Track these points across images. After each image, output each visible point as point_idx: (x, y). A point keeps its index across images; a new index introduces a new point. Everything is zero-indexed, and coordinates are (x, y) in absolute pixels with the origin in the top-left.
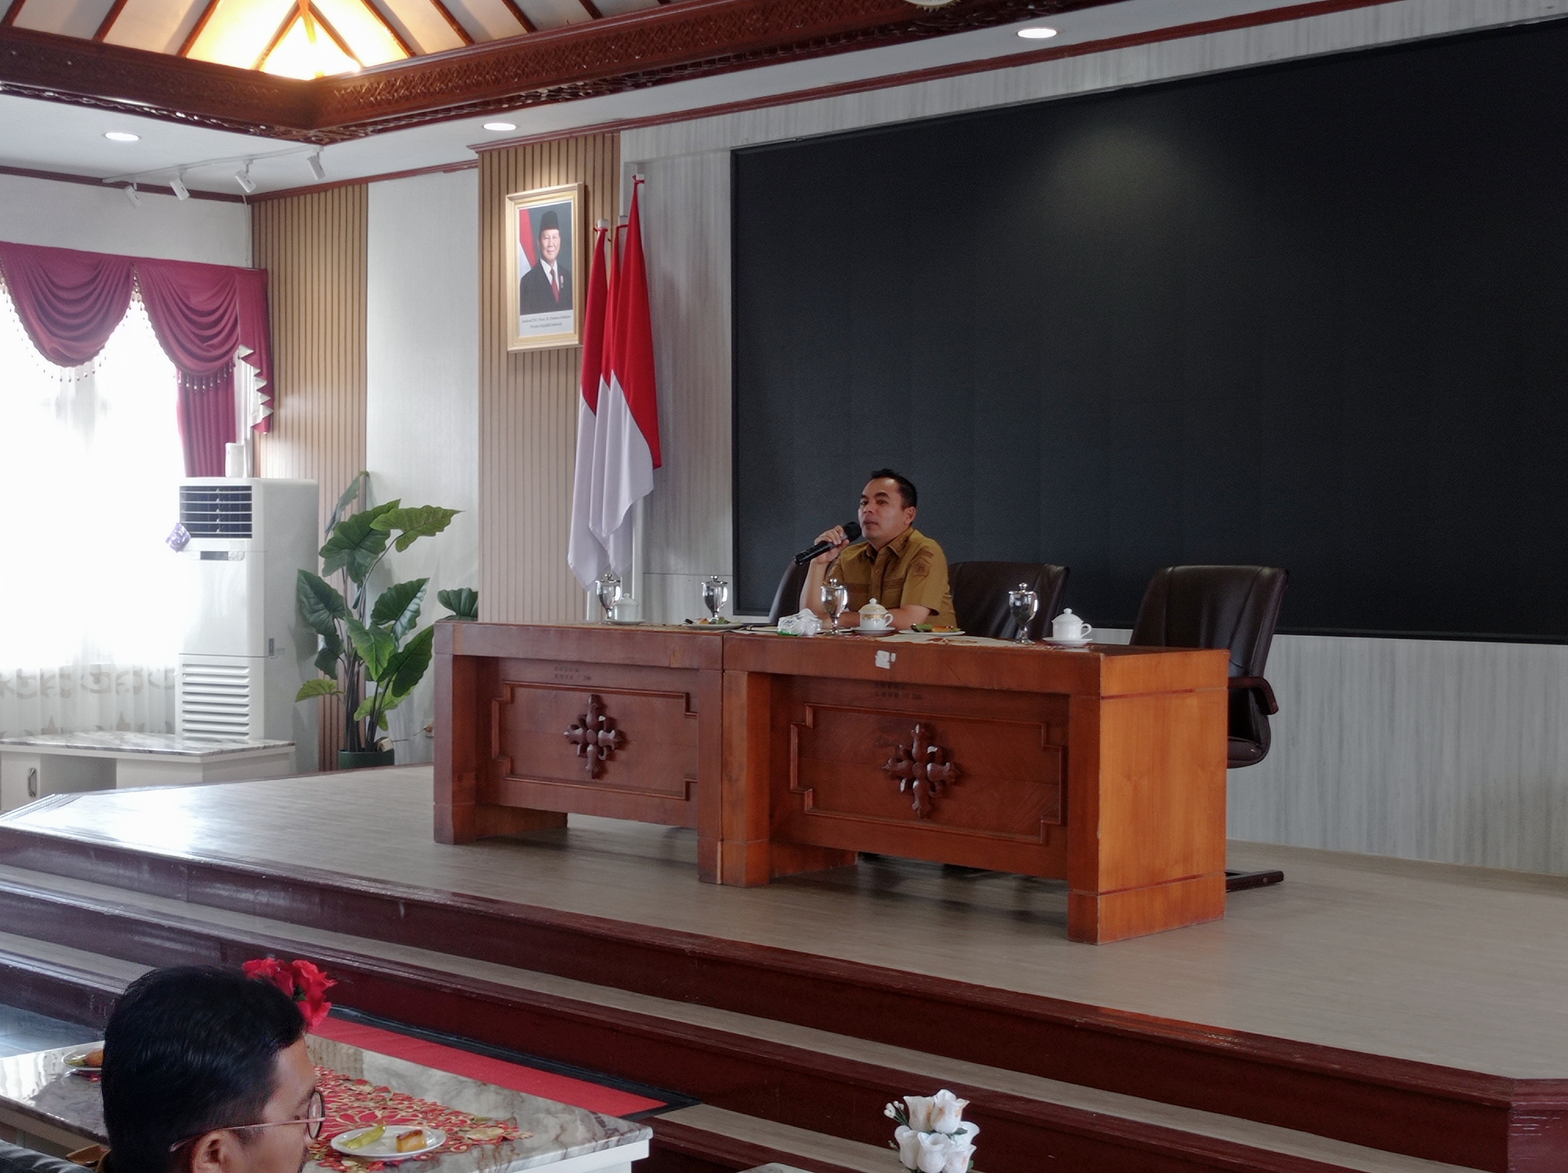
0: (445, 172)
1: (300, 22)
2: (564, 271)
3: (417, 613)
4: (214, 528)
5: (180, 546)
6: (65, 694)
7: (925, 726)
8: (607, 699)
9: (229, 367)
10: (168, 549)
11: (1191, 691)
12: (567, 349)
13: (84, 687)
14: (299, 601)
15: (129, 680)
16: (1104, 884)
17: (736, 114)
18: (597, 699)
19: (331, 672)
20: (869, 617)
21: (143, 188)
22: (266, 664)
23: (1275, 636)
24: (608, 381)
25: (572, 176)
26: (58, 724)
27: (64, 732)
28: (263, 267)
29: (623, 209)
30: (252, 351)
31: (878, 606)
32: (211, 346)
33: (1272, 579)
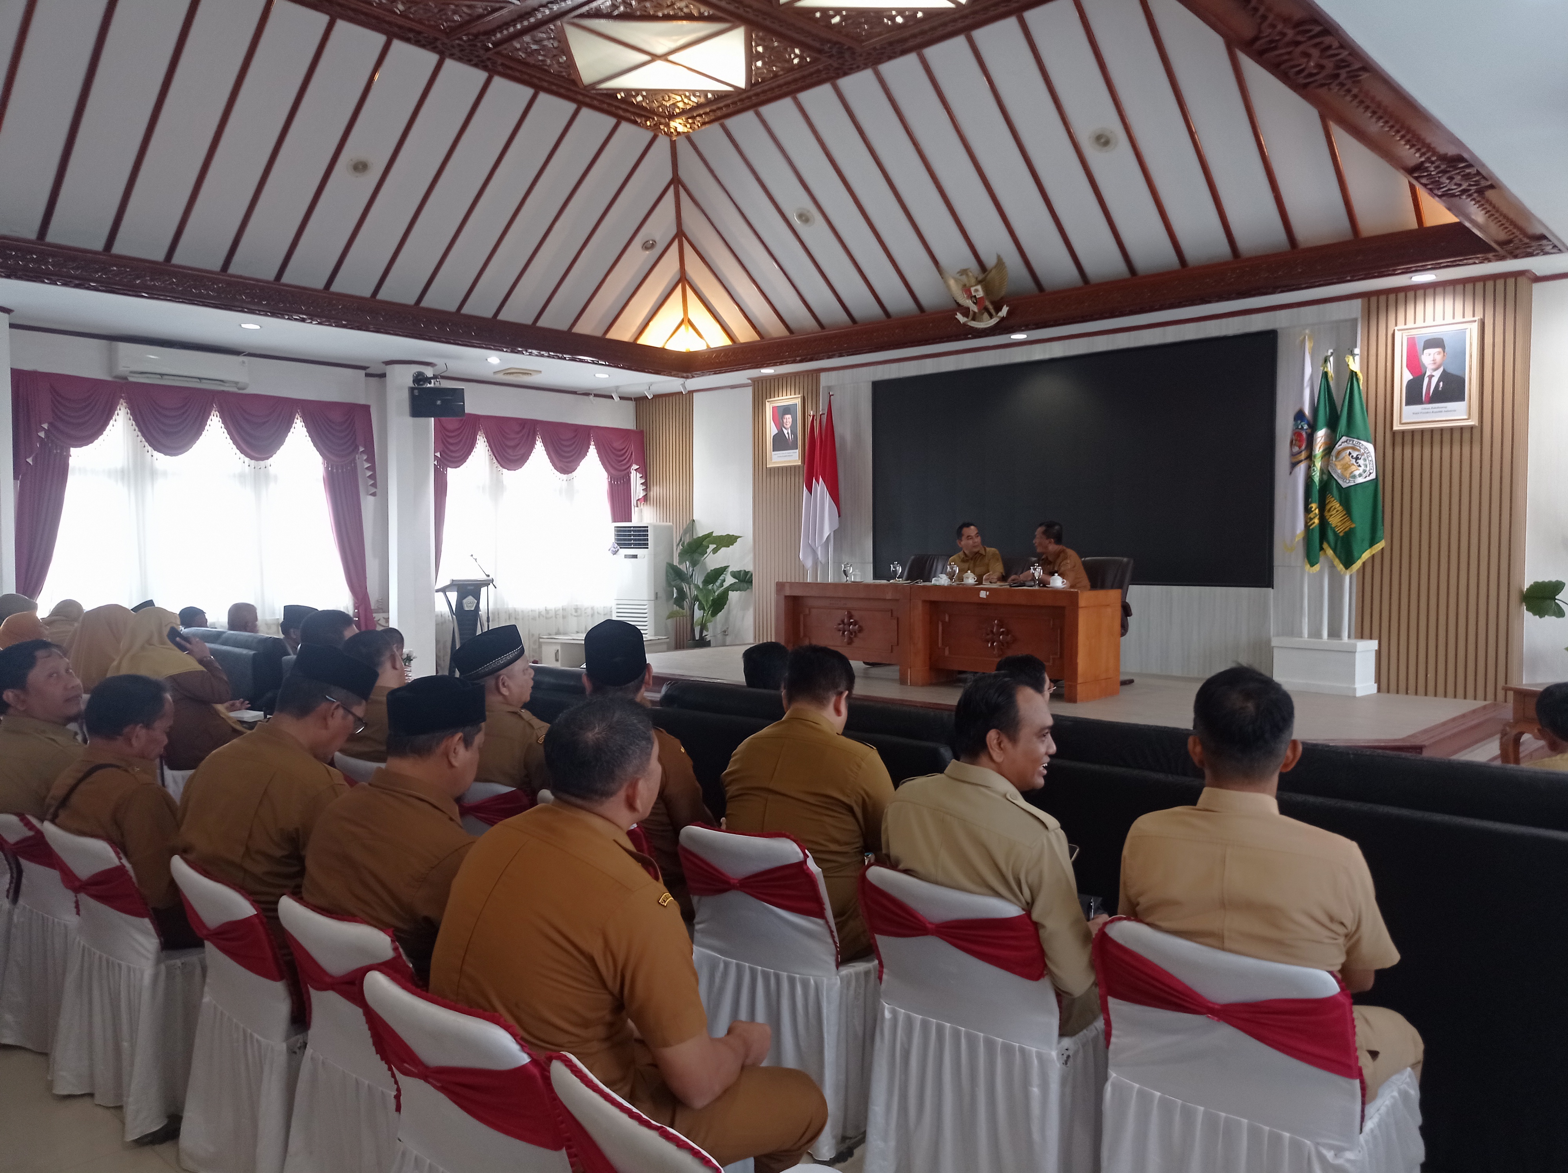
0: (731, 388)
1: (683, 326)
2: (794, 432)
3: (724, 581)
4: (631, 544)
5: (615, 553)
6: (564, 617)
7: (999, 621)
8: (853, 613)
9: (628, 475)
10: (610, 554)
11: (1108, 605)
12: (795, 467)
13: (571, 615)
14: (667, 576)
15: (589, 612)
16: (1080, 680)
17: (875, 366)
18: (849, 613)
19: (682, 607)
20: (968, 578)
21: (596, 395)
22: (655, 603)
23: (1130, 586)
24: (818, 481)
25: (797, 392)
26: (561, 630)
27: (565, 634)
28: (641, 429)
29: (822, 408)
30: (638, 467)
31: (972, 574)
32: (622, 464)
33: (1128, 563)
